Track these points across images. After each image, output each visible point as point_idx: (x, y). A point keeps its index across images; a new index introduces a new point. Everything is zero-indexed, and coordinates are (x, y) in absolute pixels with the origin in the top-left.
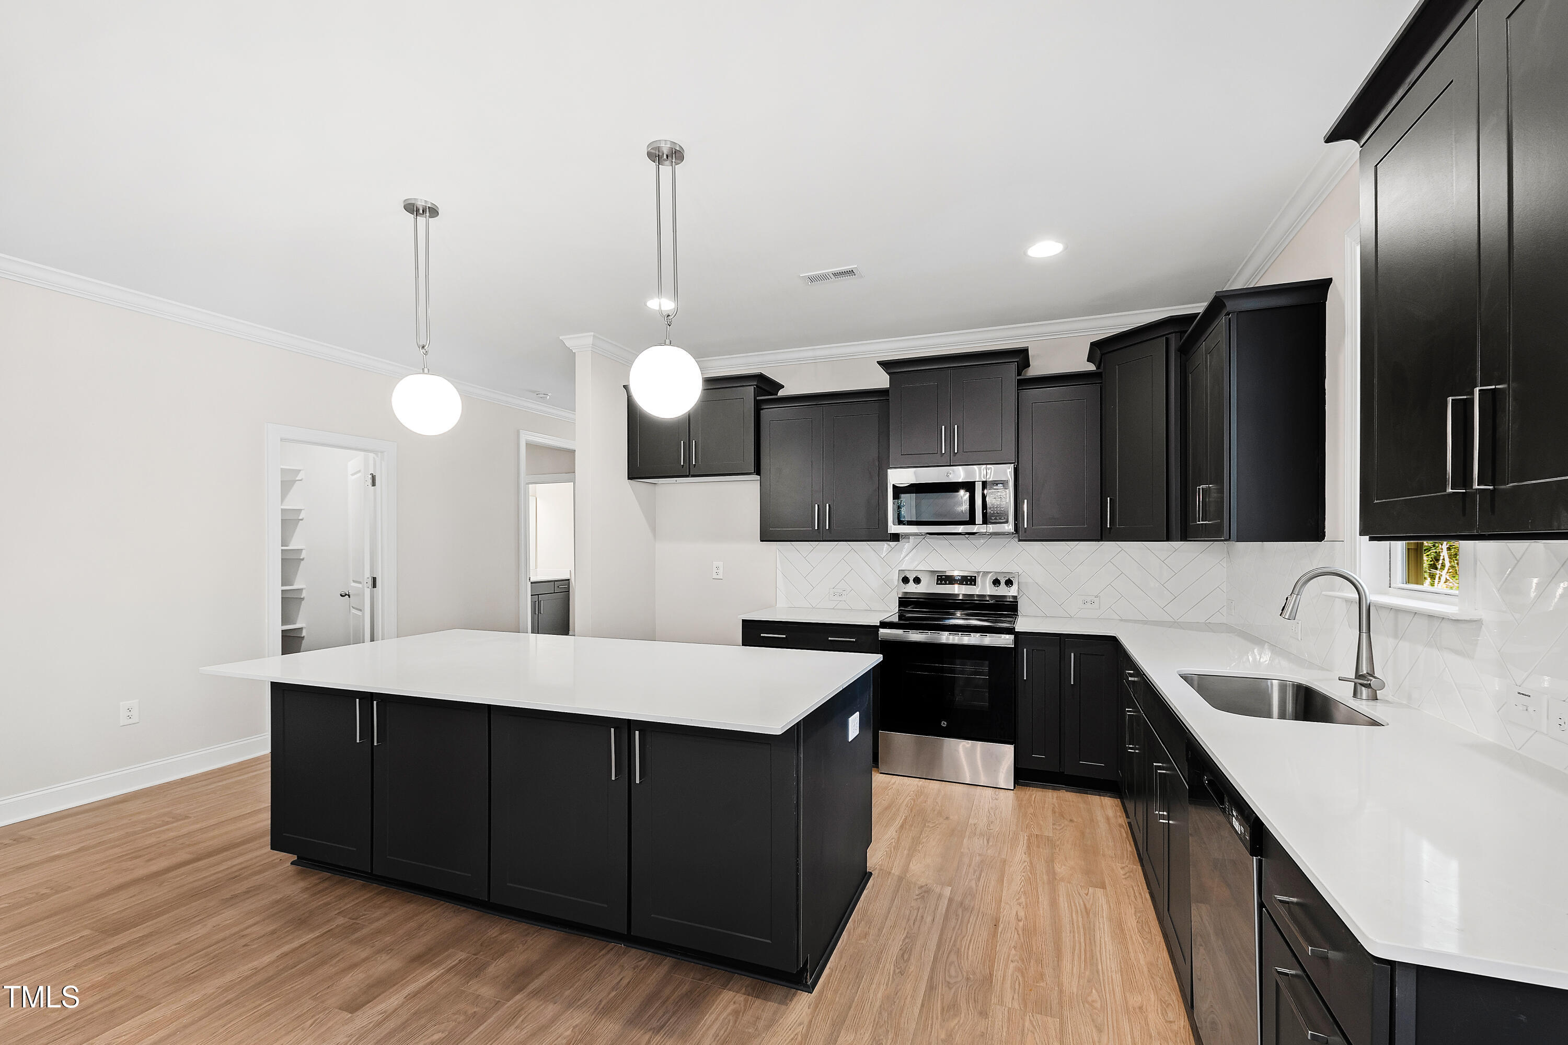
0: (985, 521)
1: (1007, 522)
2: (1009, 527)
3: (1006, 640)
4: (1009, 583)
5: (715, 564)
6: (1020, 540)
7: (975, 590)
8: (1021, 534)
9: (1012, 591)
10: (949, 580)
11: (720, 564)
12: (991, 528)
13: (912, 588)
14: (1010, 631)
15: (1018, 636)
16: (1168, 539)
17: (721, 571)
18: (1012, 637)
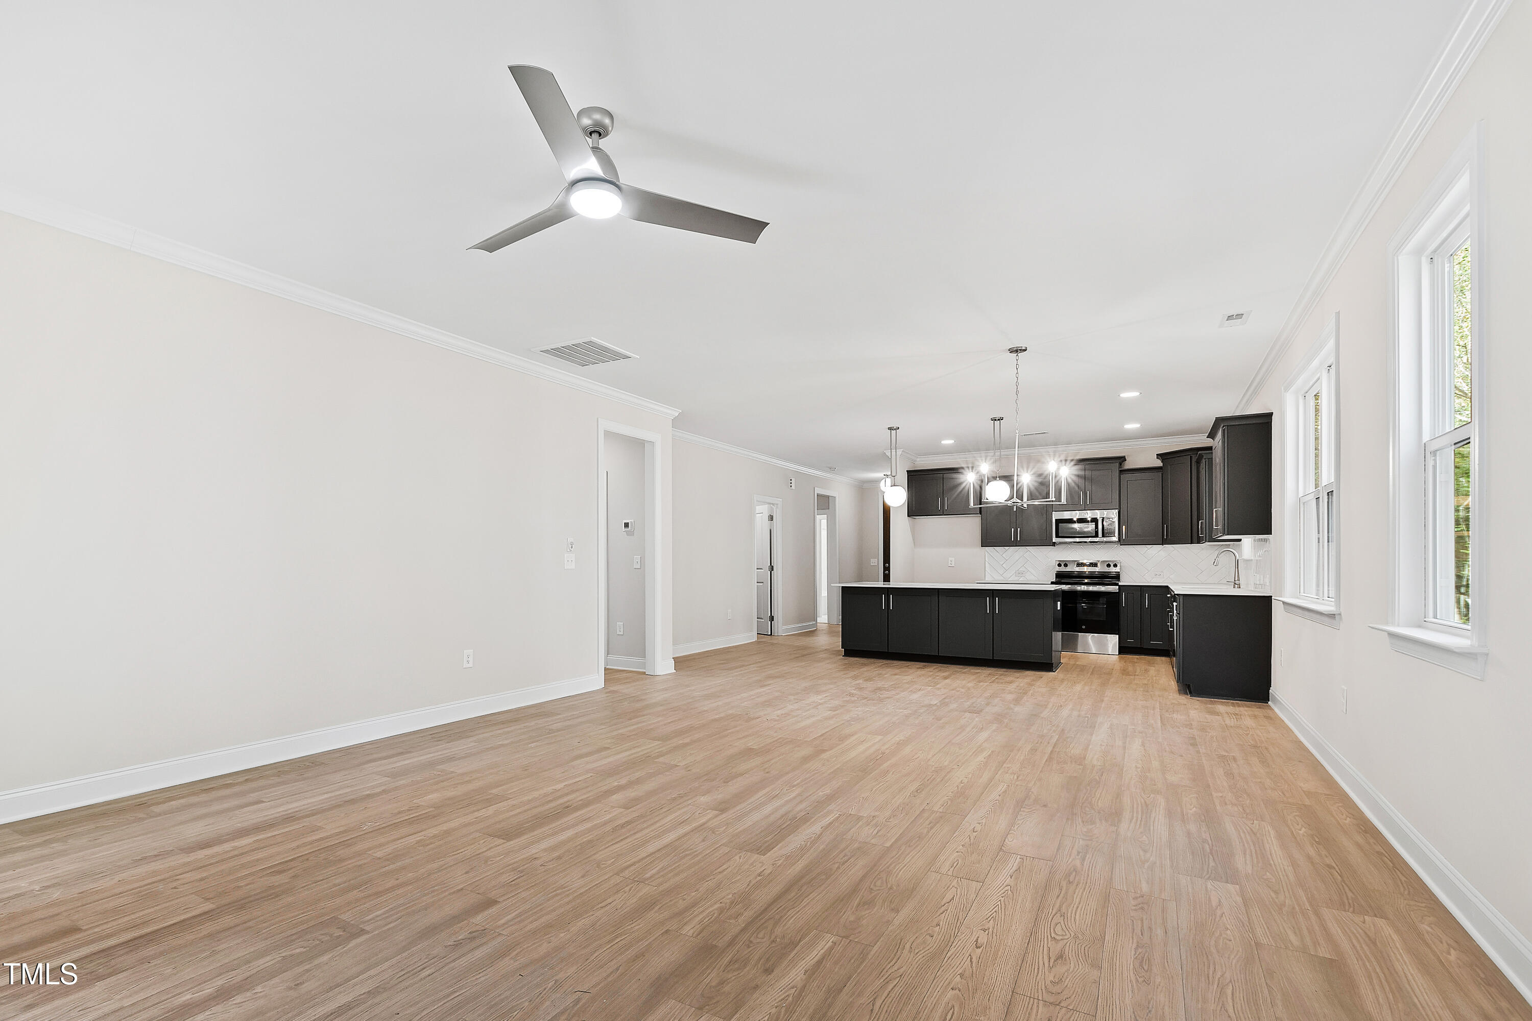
0: (1103, 536)
1: (1114, 536)
2: (1115, 539)
3: (1113, 589)
4: (1115, 566)
5: (950, 559)
6: (1121, 545)
7: (1097, 569)
8: (1121, 542)
9: (1117, 569)
10: (1082, 565)
11: (953, 559)
12: (1105, 539)
13: (1063, 569)
14: (1117, 584)
15: (1119, 586)
16: (1192, 543)
17: (953, 563)
18: (1118, 587)
